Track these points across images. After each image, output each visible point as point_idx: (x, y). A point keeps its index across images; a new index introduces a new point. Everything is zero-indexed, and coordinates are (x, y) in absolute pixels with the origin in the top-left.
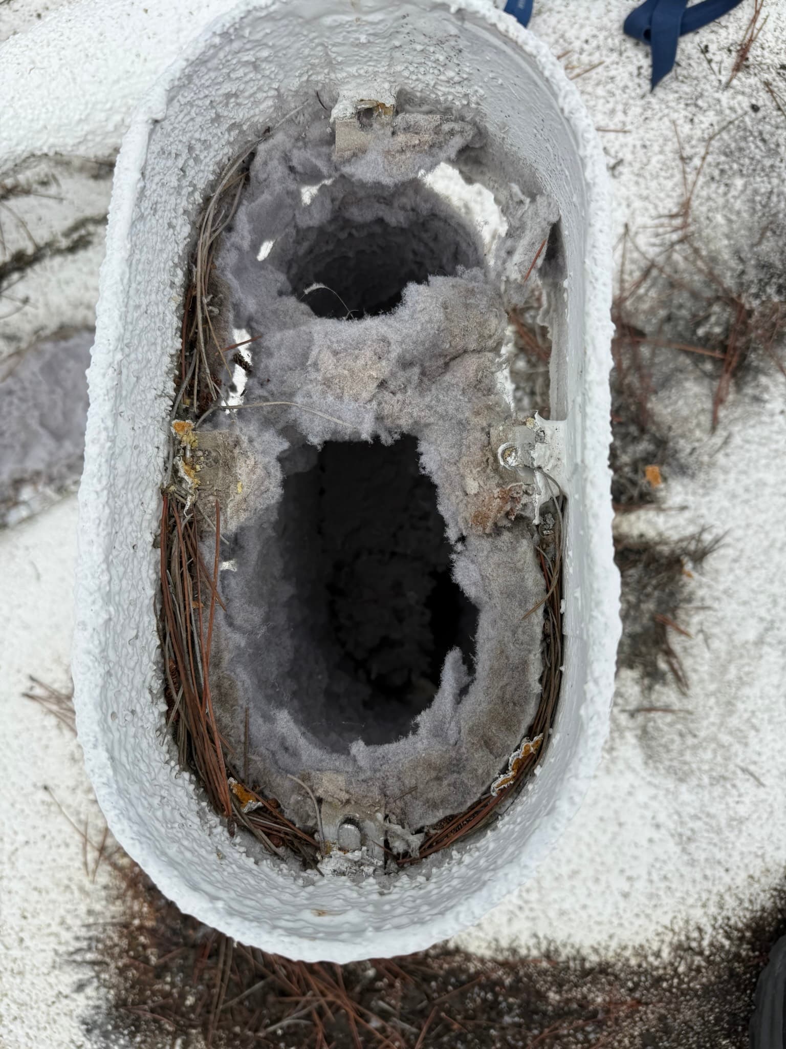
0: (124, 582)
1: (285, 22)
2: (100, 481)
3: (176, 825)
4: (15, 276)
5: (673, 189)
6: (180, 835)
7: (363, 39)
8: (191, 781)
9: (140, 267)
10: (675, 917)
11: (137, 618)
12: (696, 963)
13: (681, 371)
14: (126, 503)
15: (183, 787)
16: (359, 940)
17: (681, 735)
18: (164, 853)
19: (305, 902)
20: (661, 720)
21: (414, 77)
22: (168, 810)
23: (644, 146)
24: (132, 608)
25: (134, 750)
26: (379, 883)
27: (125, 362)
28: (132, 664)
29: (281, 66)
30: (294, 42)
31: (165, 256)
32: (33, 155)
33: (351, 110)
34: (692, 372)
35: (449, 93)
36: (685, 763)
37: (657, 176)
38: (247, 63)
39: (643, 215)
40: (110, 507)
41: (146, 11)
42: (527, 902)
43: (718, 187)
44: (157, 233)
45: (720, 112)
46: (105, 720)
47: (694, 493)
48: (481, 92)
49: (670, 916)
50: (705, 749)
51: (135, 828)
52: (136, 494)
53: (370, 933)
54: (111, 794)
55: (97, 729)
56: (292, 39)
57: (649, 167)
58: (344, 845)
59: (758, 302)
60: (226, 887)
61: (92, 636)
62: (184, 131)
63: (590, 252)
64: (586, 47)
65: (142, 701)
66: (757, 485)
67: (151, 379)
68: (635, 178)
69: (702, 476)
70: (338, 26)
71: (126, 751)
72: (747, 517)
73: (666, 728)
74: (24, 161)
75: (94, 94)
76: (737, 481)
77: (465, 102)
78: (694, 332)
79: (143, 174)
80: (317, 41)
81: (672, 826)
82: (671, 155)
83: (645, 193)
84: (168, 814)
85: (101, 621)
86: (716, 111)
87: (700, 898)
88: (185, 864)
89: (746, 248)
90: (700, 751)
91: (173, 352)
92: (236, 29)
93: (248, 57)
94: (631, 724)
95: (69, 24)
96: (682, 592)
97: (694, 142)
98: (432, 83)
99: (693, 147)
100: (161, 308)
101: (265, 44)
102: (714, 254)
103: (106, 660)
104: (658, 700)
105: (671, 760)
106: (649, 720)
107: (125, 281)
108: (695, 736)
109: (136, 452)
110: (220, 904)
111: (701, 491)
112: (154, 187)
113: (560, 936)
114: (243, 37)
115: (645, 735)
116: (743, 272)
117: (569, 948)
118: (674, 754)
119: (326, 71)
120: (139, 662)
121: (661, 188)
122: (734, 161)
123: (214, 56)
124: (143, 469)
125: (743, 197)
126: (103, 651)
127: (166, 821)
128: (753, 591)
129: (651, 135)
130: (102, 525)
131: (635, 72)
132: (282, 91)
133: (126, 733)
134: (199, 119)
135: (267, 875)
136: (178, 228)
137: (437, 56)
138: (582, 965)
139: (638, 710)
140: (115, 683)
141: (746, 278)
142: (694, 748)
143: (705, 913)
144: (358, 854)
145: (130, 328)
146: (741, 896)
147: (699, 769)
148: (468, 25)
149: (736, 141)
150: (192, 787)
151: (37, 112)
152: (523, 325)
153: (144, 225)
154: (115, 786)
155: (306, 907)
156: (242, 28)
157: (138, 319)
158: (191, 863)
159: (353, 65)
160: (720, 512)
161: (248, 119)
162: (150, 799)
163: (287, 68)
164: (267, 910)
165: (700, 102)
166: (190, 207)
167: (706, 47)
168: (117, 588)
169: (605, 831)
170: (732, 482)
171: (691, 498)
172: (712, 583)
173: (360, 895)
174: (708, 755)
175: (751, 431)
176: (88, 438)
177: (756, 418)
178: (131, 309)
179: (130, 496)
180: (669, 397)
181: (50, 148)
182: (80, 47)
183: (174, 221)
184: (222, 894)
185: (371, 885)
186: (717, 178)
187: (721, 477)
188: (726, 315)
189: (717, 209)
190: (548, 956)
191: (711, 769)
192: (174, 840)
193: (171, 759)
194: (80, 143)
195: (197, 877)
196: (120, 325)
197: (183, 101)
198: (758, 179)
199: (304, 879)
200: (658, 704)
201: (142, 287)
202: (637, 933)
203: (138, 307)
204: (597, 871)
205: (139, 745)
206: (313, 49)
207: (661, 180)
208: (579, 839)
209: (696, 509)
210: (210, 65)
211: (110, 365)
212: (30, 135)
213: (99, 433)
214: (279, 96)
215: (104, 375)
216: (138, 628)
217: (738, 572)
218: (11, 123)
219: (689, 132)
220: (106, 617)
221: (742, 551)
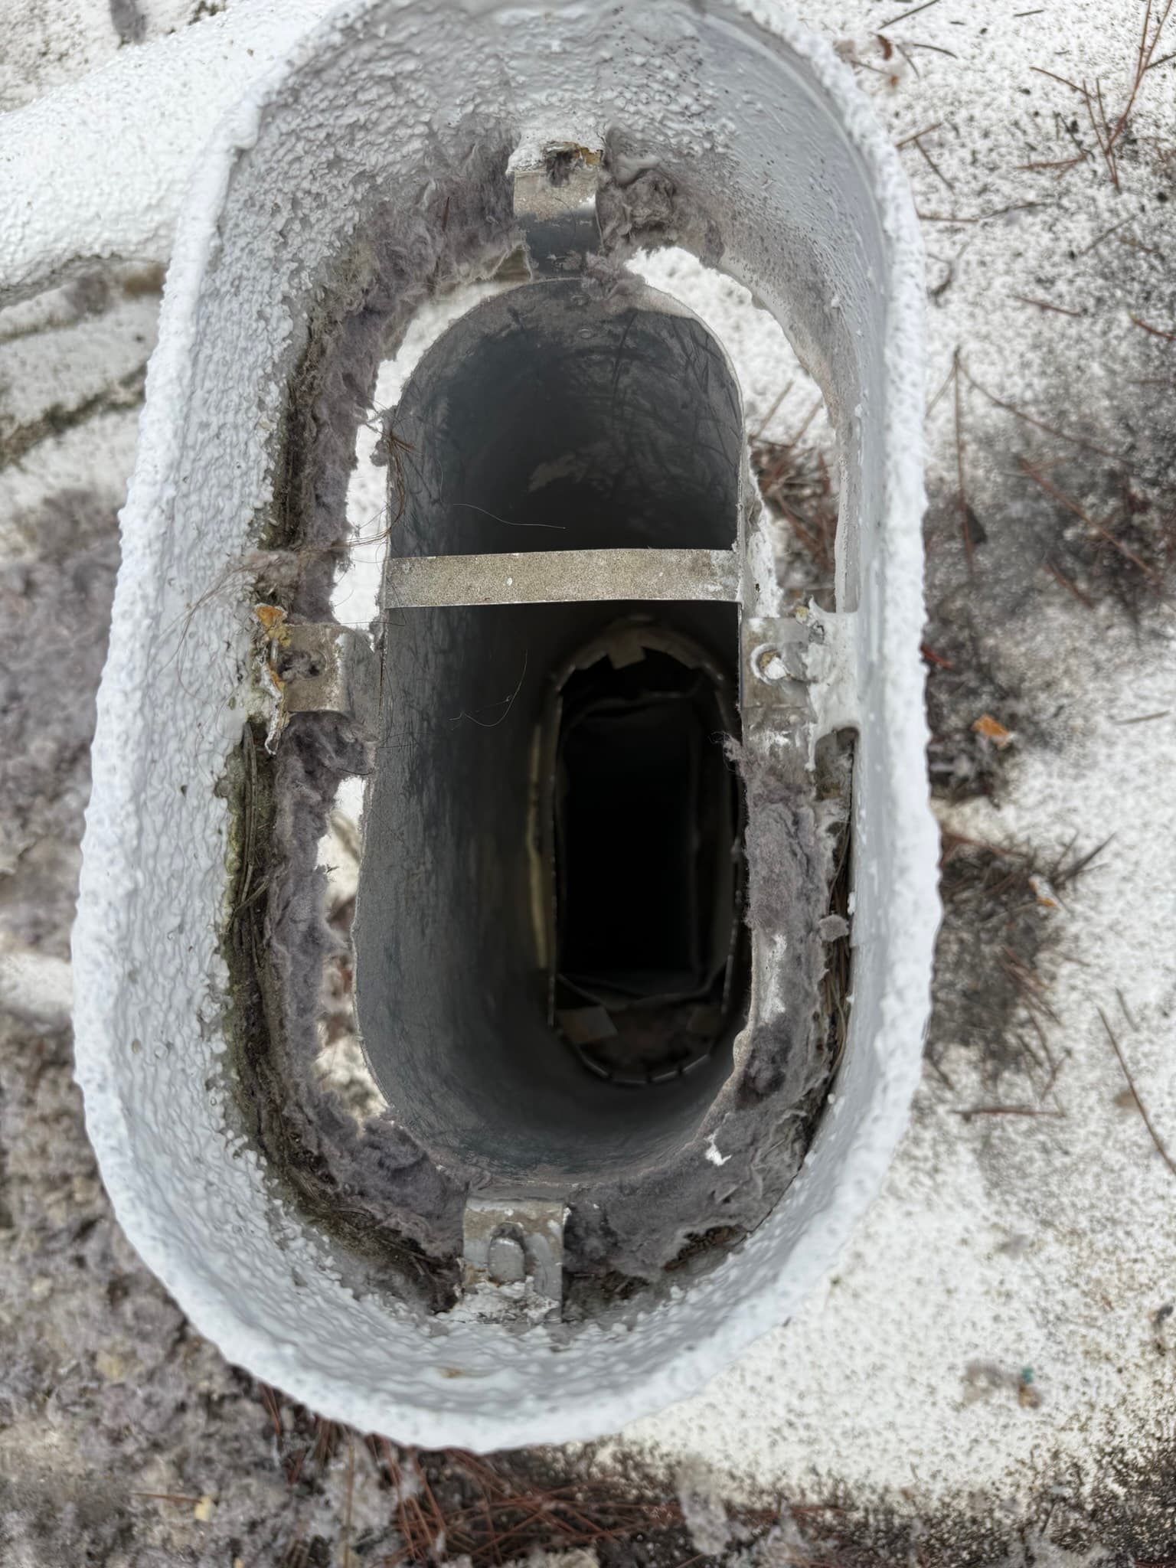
0: (164, 840)
1: (438, 17)
2: (130, 675)
3: (229, 1227)
4: (49, 443)
5: (1026, 325)
6: (233, 1243)
7: (556, 46)
8: (259, 1166)
9: (211, 368)
10: (1037, 1446)
11: (183, 900)
12: (1072, 1523)
13: (1040, 592)
14: (174, 718)
15: (246, 1173)
16: (509, 1413)
17: (1045, 1150)
18: (202, 1265)
19: (431, 1358)
20: (1016, 1128)
21: (632, 109)
22: (216, 1202)
23: (983, 263)
24: (175, 883)
25: (167, 1105)
26: (552, 1335)
27: (180, 504)
28: (171, 970)
29: (433, 87)
30: (454, 51)
31: (251, 359)
32: (79, 257)
33: (537, 156)
34: (1057, 593)
35: (684, 132)
36: (1052, 1195)
37: (1003, 306)
38: (383, 79)
39: (982, 362)
40: (144, 718)
41: (251, 52)
42: (801, 1415)
43: (1094, 323)
44: (240, 323)
45: (1095, 216)
46: (122, 1050)
47: (1062, 775)
48: (731, 126)
49: (1029, 1443)
50: (1083, 1174)
51: (159, 1221)
52: (189, 707)
53: (529, 1404)
54: (122, 1165)
55: (106, 1060)
56: (451, 46)
57: (990, 293)
58: (498, 1273)
59: (1156, 491)
60: (302, 1326)
61: (106, 915)
62: (287, 177)
63: (893, 337)
64: (896, 122)
65: (186, 1031)
66: (1158, 763)
67: (222, 540)
68: (970, 309)
69: (1074, 749)
70: (517, 26)
71: (155, 1105)
72: (1145, 812)
73: (1020, 1140)
74: (66, 266)
75: (170, 169)
76: (1128, 757)
77: (707, 145)
78: (1059, 536)
79: (219, 228)
80: (487, 50)
81: (1031, 1296)
82: (1022, 277)
83: (984, 330)
84: (217, 1208)
85: (121, 891)
86: (1089, 214)
87: (1077, 1416)
88: (236, 1286)
89: (1138, 413)
90: (1075, 1177)
91: (259, 505)
92: (366, 24)
93: (386, 69)
94: (966, 1131)
95: (140, 71)
96: (1044, 928)
97: (1056, 259)
98: (659, 116)
99: (1054, 265)
100: (243, 436)
101: (410, 52)
102: (1088, 420)
103: (127, 952)
104: (1007, 1096)
105: (1028, 1191)
106: (995, 1126)
107: (186, 381)
108: (1066, 1153)
109: (191, 643)
110: (288, 1351)
111: (1071, 771)
112: (237, 253)
113: (853, 1473)
114: (376, 37)
115: (987, 1151)
116: (1133, 448)
117: (867, 1493)
118: (1033, 1181)
119: (501, 99)
120: (182, 971)
121: (1009, 323)
122: (1116, 286)
123: (333, 63)
124: (202, 670)
125: (1131, 339)
126: (122, 939)
127: (211, 1218)
128: (1155, 926)
129: (992, 247)
130: (131, 743)
131: (969, 158)
132: (435, 127)
133: (155, 1078)
134: (309, 161)
135: (372, 1317)
136: (273, 322)
137: (666, 72)
138: (889, 1522)
139: (977, 1110)
140: (141, 994)
141: (1136, 457)
142: (1066, 1171)
143: (1085, 1440)
144: (518, 1286)
145: (192, 454)
146: (1142, 1414)
147: (1074, 1205)
148: (711, 20)
149: (1119, 257)
150: (260, 1175)
151: (86, 194)
152: (800, 519)
153: (220, 306)
154: (130, 1154)
155: (429, 1364)
156: (375, 23)
157: (204, 445)
158: (247, 1286)
159: (542, 89)
160: (1102, 803)
161: (384, 168)
162: (188, 1183)
163: (443, 91)
164: (367, 1367)
165: (1065, 202)
166: (294, 292)
167: (1074, 124)
168: (152, 847)
169: (924, 1303)
170: (1119, 756)
171: (1056, 782)
172: (1092, 914)
173: (520, 1350)
174: (1089, 1183)
175: (1148, 682)
176: (115, 611)
177: (1157, 663)
178: (194, 427)
179: (179, 709)
180: (1023, 630)
181: (103, 246)
182: (154, 102)
183: (268, 310)
184: (296, 1337)
185: (538, 1337)
186: (1092, 310)
187: (1102, 751)
188: (1107, 510)
189: (1092, 354)
190: (832, 1505)
191: (1092, 1206)
192: (223, 1249)
193: (228, 1126)
194: (147, 240)
195: (254, 1308)
196: (174, 445)
197: (284, 128)
198: (1154, 313)
199: (432, 1326)
200: (1008, 1102)
201: (213, 398)
202: (976, 1471)
203: (204, 426)
204: (911, 1366)
205: (176, 1097)
206: (481, 63)
207: (1008, 311)
208: (884, 1313)
209: (1065, 800)
210: (325, 77)
211: (156, 502)
212: (75, 227)
213: (133, 603)
214: (431, 135)
215: (146, 518)
216: (183, 915)
217: (1130, 896)
218: (48, 209)
219: (1051, 245)
220: (129, 885)
221: (1137, 864)
